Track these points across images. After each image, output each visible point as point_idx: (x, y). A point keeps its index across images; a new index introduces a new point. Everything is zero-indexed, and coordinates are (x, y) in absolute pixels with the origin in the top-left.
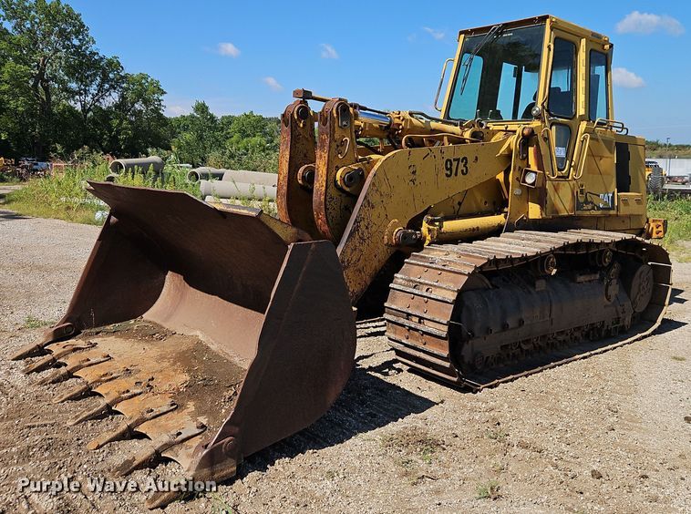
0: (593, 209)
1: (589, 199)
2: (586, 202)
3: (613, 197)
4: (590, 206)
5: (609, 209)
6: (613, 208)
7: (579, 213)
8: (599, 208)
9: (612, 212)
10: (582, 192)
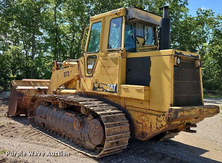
0: (103, 91)
1: (101, 86)
2: (99, 87)
3: (116, 86)
4: (101, 89)
5: (113, 92)
6: (116, 92)
7: (94, 91)
8: (106, 91)
9: (115, 94)
10: (96, 82)
